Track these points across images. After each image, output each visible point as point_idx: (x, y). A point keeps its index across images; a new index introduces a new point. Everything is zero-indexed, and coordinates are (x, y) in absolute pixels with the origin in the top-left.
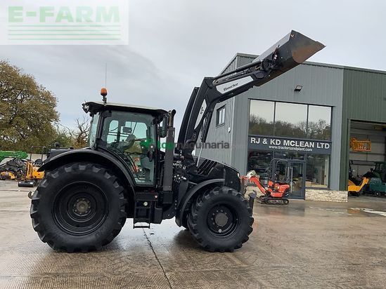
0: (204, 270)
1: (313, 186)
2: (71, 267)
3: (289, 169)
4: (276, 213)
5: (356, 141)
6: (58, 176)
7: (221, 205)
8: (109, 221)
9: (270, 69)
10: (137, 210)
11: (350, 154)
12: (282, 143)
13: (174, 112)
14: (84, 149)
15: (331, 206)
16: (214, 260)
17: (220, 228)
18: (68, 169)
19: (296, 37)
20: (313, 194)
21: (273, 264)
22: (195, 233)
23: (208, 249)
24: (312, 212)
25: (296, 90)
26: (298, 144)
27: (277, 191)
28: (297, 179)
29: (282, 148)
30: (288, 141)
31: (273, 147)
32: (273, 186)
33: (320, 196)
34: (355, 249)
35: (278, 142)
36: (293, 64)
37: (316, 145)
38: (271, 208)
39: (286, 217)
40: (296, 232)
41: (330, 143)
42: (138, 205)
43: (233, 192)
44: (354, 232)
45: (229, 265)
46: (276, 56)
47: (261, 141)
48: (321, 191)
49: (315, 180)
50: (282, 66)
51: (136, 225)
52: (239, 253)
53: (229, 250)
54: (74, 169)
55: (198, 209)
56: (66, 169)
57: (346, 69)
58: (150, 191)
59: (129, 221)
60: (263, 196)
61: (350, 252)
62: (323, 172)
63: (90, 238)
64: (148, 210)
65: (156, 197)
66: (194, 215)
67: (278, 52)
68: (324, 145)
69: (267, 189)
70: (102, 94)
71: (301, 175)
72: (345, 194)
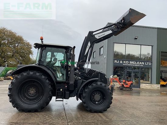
0: (87, 122)
1: (144, 82)
2: (24, 119)
3: (133, 74)
4: (126, 94)
5: (164, 61)
6: (20, 77)
7: (97, 90)
8: (44, 98)
9: (120, 27)
10: (58, 93)
11: (161, 68)
12: (129, 62)
13: (74, 47)
14: (34, 65)
15: (152, 91)
16: (93, 117)
17: (97, 101)
18: (25, 74)
19: (132, 11)
20: (144, 86)
21: (121, 119)
22: (85, 104)
23: (91, 111)
24: (144, 94)
25: (135, 39)
26: (137, 63)
27: (127, 84)
28: (137, 79)
29: (129, 65)
30: (132, 62)
31: (125, 65)
32: (125, 82)
33: (147, 86)
34: (162, 112)
35: (127, 62)
36: (131, 24)
37: (145, 64)
38: (124, 92)
39: (130, 96)
40: (135, 103)
41: (152, 62)
42: (58, 91)
43: (103, 84)
44: (163, 104)
45: (100, 119)
46: (123, 21)
47: (120, 62)
48: (148, 84)
49: (145, 79)
50: (126, 25)
51: (57, 100)
52: (106, 113)
53: (101, 112)
54: (27, 74)
55: (86, 92)
56: (24, 74)
57: (158, 29)
58: (64, 84)
59: (54, 98)
60: (120, 87)
61: (160, 113)
62: (149, 76)
63: (35, 106)
64: (62, 93)
65: (66, 87)
66: (84, 95)
67: (124, 19)
68: (149, 63)
69: (122, 83)
70: (41, 39)
71: (138, 77)
72: (159, 86)
